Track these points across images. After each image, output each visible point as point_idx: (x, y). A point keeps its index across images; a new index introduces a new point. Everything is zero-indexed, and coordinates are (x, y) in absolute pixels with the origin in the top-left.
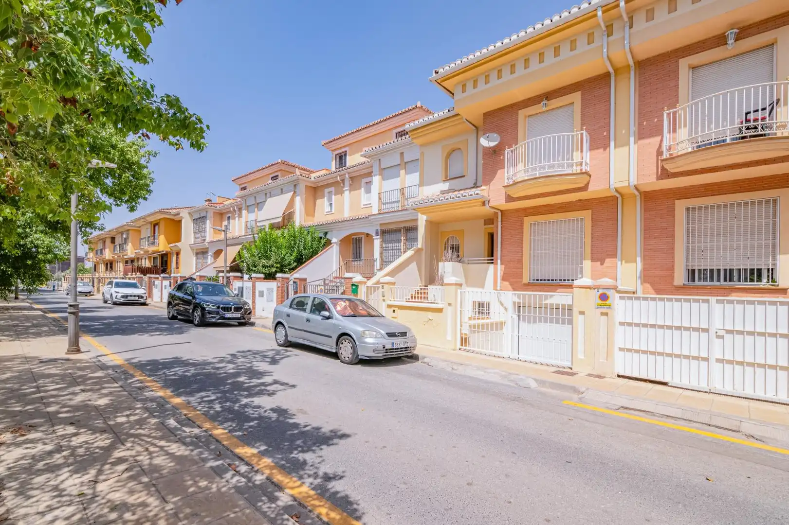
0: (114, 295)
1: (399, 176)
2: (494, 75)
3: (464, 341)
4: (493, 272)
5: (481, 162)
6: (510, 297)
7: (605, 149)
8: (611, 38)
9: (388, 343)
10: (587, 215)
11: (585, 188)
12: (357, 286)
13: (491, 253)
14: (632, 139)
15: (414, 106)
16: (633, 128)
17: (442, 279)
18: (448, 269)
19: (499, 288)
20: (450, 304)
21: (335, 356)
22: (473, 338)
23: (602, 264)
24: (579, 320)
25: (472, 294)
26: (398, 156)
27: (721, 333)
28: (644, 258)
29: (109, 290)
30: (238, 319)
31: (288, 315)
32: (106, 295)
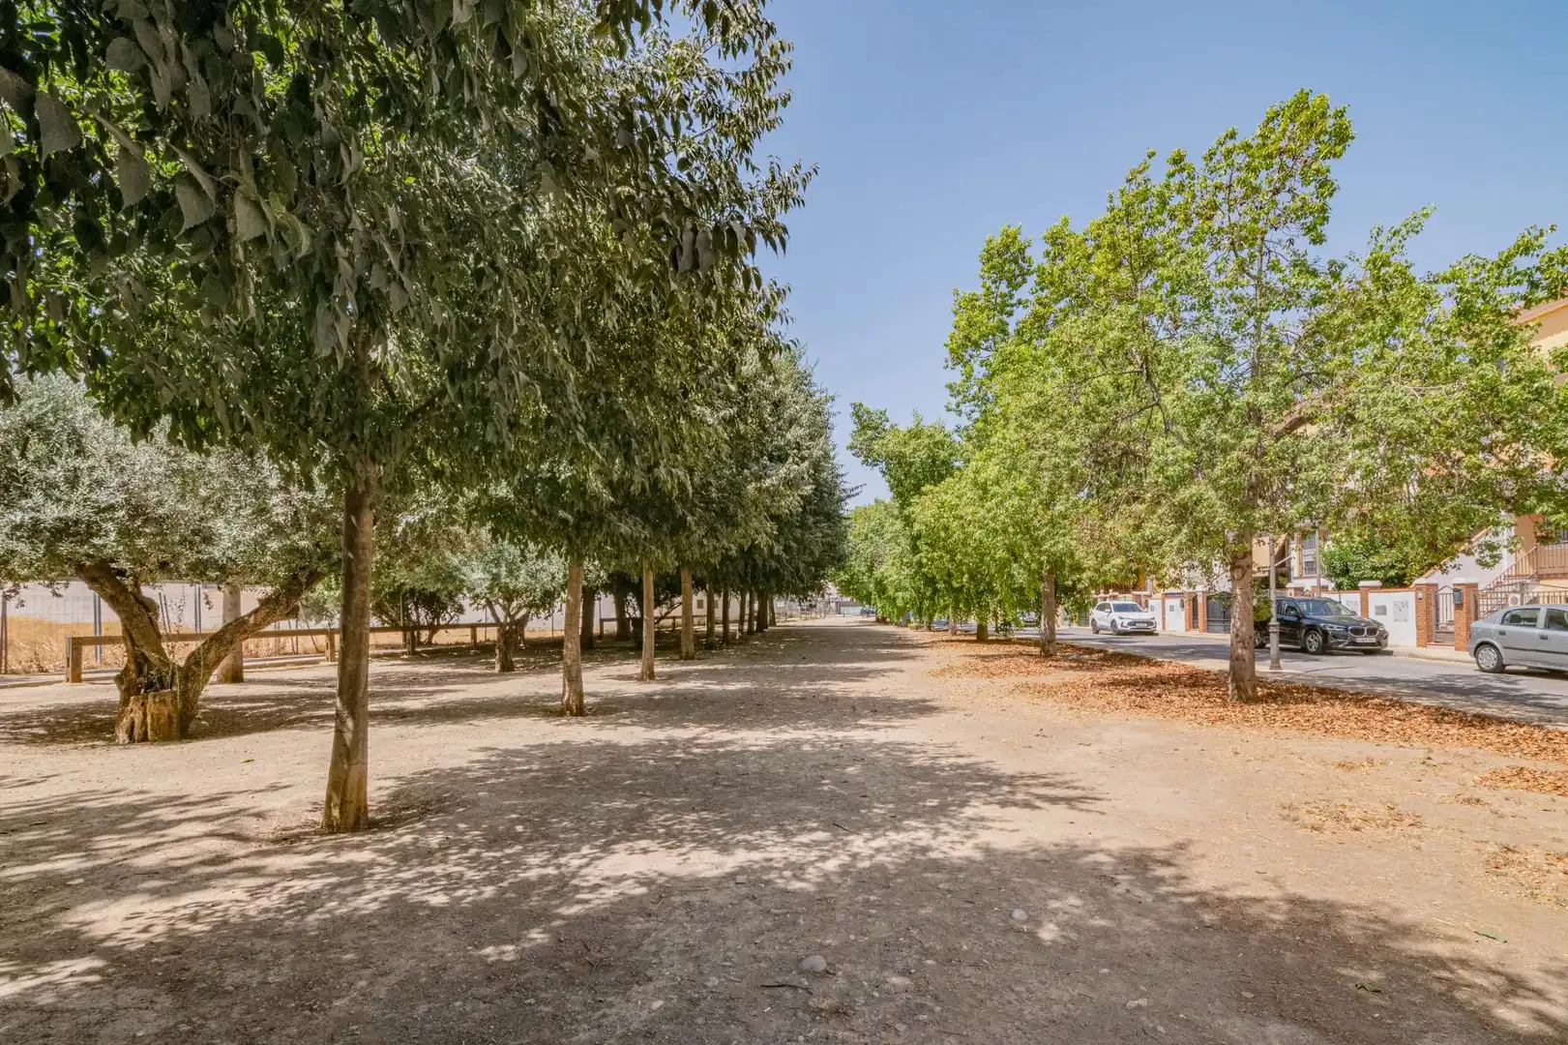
29: (1108, 615)
30: (1373, 644)
31: (1502, 633)
32: (1099, 623)
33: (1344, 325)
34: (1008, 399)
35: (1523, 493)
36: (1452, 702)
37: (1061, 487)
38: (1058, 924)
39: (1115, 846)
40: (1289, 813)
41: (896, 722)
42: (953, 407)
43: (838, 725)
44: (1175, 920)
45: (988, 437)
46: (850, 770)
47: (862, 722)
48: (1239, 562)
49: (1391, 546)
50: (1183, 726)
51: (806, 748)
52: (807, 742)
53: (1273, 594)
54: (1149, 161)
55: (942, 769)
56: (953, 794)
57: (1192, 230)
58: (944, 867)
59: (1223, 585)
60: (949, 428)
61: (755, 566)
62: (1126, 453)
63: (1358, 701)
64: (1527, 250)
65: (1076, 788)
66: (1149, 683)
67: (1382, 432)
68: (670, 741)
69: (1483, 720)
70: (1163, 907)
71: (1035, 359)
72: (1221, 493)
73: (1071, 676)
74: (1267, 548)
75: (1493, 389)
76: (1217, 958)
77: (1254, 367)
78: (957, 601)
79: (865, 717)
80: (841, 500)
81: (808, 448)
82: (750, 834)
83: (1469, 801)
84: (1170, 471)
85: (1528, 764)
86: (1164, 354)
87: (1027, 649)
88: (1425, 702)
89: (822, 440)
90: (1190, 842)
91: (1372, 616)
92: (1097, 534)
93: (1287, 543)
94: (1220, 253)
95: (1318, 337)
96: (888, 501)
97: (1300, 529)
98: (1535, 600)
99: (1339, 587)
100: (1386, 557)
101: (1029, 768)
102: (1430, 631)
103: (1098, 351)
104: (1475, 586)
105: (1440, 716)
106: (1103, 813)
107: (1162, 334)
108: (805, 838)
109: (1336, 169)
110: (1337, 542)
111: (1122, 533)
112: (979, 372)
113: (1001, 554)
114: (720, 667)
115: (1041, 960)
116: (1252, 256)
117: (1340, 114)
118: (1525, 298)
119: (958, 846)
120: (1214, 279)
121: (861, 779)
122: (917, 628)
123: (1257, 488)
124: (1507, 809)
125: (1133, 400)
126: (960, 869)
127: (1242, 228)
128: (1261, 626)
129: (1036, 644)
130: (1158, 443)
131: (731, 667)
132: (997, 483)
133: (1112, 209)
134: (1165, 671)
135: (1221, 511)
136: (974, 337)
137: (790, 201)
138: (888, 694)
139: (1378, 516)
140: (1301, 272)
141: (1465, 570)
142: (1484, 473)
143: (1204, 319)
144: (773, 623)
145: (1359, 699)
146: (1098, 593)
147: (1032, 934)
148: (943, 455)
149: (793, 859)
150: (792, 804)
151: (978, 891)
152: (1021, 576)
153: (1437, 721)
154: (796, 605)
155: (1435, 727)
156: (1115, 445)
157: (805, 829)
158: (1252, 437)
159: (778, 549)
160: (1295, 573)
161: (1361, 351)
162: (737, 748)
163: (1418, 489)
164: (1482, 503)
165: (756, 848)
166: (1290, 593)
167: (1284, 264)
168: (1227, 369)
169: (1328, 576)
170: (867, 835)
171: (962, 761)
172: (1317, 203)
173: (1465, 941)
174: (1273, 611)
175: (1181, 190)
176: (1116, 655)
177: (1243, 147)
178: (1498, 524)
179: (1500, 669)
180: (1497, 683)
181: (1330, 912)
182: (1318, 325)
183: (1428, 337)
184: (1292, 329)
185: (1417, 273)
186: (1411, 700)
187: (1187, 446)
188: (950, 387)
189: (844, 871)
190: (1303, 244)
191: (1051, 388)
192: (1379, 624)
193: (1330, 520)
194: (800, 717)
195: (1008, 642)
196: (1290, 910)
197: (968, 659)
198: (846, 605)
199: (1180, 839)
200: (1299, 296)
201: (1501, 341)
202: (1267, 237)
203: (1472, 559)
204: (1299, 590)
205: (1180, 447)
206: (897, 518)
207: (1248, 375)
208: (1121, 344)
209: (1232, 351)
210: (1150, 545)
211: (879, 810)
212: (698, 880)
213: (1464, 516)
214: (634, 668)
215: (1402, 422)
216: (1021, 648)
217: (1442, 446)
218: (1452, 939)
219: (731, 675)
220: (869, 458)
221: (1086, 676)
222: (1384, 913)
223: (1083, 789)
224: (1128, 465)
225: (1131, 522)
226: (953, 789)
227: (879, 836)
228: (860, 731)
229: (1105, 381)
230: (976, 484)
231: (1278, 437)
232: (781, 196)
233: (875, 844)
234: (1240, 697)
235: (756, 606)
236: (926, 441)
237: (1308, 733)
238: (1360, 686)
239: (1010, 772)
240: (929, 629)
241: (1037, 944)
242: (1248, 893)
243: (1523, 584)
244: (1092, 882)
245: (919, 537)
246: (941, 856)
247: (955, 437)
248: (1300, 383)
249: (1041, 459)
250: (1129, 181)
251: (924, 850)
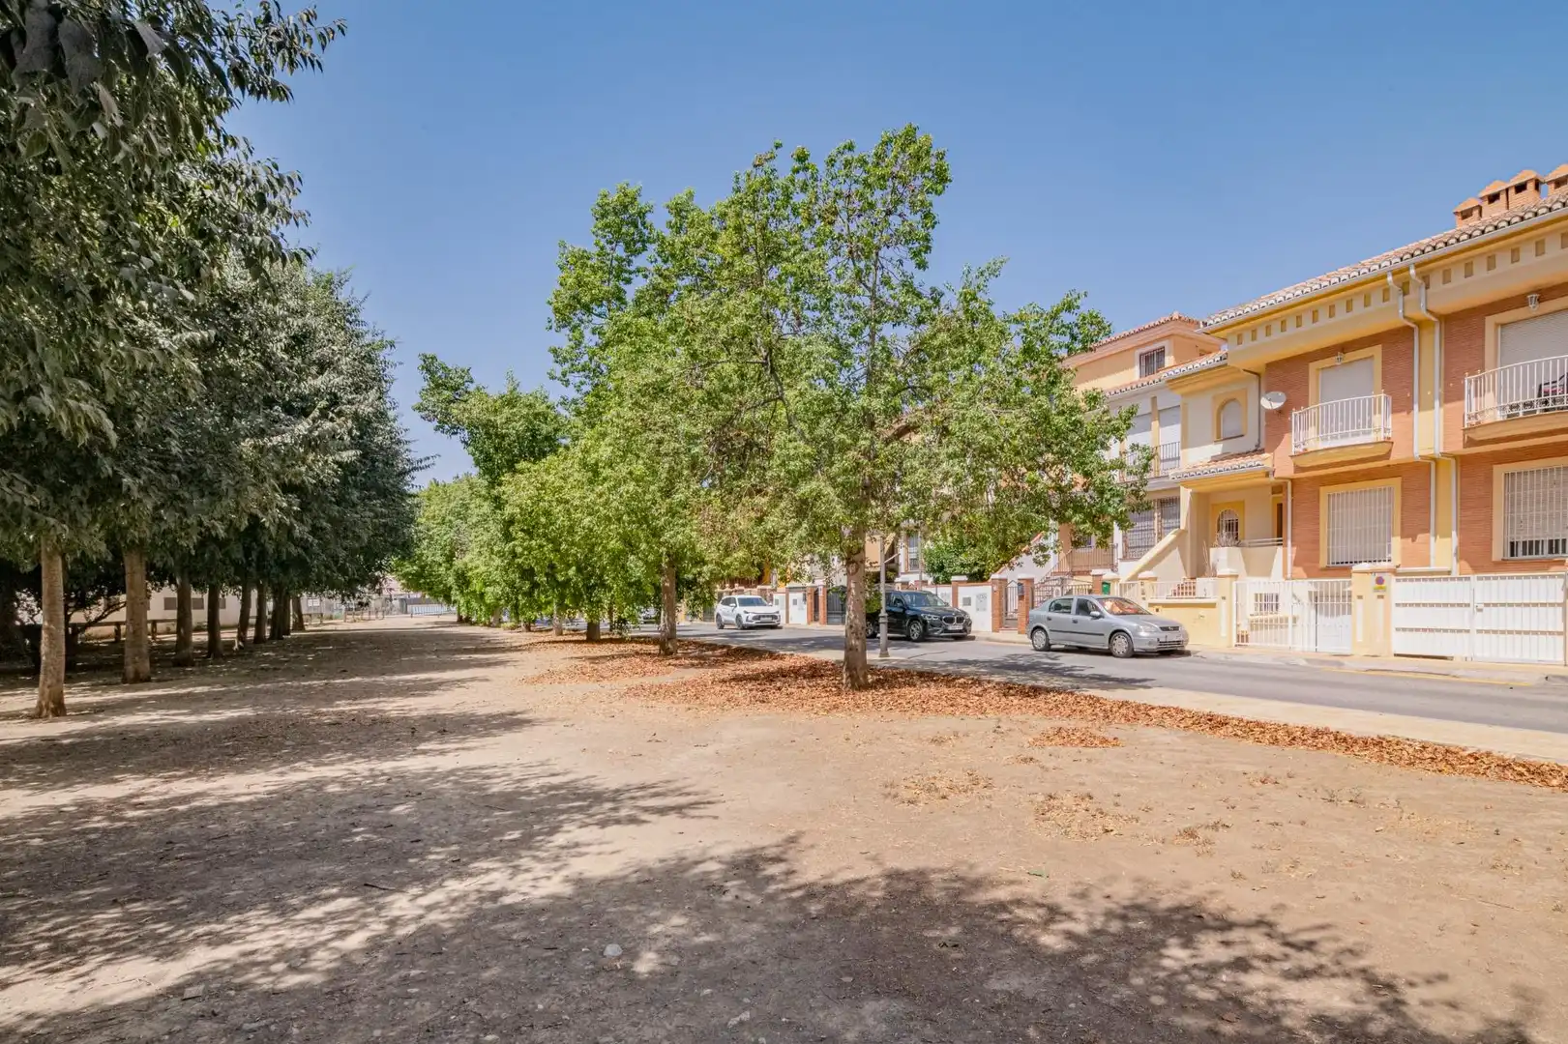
0: (744, 617)
1: (1150, 429)
2: (1276, 326)
3: (1242, 638)
4: (1282, 556)
5: (1264, 423)
6: (1304, 587)
7: (1408, 413)
8: (1406, 297)
9: (1163, 636)
10: (1395, 483)
11: (1387, 456)
12: (1109, 584)
13: (1280, 533)
14: (1437, 403)
15: (1168, 318)
16: (1438, 390)
17: (1214, 569)
18: (1223, 556)
19: (1289, 576)
20: (1224, 598)
21: (1109, 653)
22: (1252, 635)
23: (1413, 541)
24: (1357, 604)
25: (1256, 585)
26: (1149, 402)
27: (1481, 606)
28: (1461, 531)
29: (733, 610)
30: (960, 631)
31: (1049, 619)
32: (724, 618)
33: (941, 347)
34: (621, 373)
35: (1064, 506)
36: (1016, 678)
37: (680, 474)
38: (658, 952)
39: (726, 851)
40: (890, 791)
41: (472, 742)
42: (559, 375)
43: (388, 752)
44: (781, 918)
45: (600, 413)
46: (399, 809)
47: (423, 747)
48: (853, 558)
49: (974, 546)
50: (801, 717)
51: (333, 788)
52: (334, 780)
53: (883, 587)
54: (776, 152)
55: (529, 793)
56: (541, 822)
57: (814, 230)
58: (521, 912)
59: (840, 579)
60: (554, 399)
61: (263, 553)
62: (750, 444)
63: (948, 681)
64: (1069, 307)
65: (688, 794)
66: (770, 677)
67: (969, 445)
68: (80, 805)
69: (1036, 691)
70: (772, 908)
71: (656, 335)
72: (838, 490)
73: (691, 674)
74: (878, 545)
75: (1046, 418)
76: (821, 949)
77: (869, 374)
78: (562, 597)
79: (429, 740)
80: (404, 473)
81: (350, 402)
82: (218, 922)
83: (1025, 760)
84: (793, 465)
85: (1065, 723)
86: (787, 348)
87: (645, 647)
88: (997, 678)
89: (372, 394)
90: (801, 834)
91: (961, 607)
92: (718, 525)
93: (896, 540)
94: (840, 259)
95: (922, 355)
96: (475, 479)
97: (905, 529)
98: (1070, 592)
99: (936, 581)
100: (969, 557)
101: (636, 779)
102: (1002, 620)
103: (722, 335)
104: (1031, 581)
105: (1007, 689)
106: (716, 818)
107: (786, 329)
108: (316, 912)
109: (939, 205)
110: (934, 540)
111: (743, 525)
112: (591, 340)
113: (614, 544)
114: (199, 689)
115: (633, 998)
116: (867, 268)
117: (941, 156)
118: (1067, 346)
119: (543, 882)
120: (835, 284)
121: (414, 820)
122: (512, 628)
123: (870, 489)
124: (1050, 765)
125: (757, 391)
126: (543, 910)
127: (859, 239)
128: (872, 618)
129: (655, 641)
130: (780, 437)
131: (217, 689)
132: (610, 466)
133: (738, 191)
134: (786, 663)
135: (838, 507)
136: (586, 299)
137: (298, 58)
138: (467, 709)
139: (965, 518)
140: (908, 291)
141: (1024, 568)
142: (1040, 486)
143: (825, 321)
144: (300, 626)
145: (949, 680)
146: (723, 587)
147: (626, 970)
148: (545, 429)
149: (291, 945)
150: (298, 868)
151: (563, 933)
152: (636, 568)
153: (1005, 695)
154: (336, 603)
155: (1004, 699)
156: (739, 435)
157: (317, 898)
158: (865, 439)
159: (299, 530)
160: (902, 569)
161: (954, 373)
162: (211, 802)
163: (995, 498)
164: (1038, 512)
165: (228, 940)
166: (898, 587)
167: (895, 282)
168: (845, 372)
169: (928, 572)
170: (415, 891)
171: (555, 781)
172: (922, 232)
173: (1020, 883)
174: (883, 603)
175: (804, 188)
176: (739, 650)
177: (859, 161)
178: (1047, 530)
179: (1048, 648)
180: (1045, 659)
181: (920, 878)
182: (922, 344)
183: (1002, 368)
184: (902, 344)
185: (994, 311)
186: (987, 678)
187: (807, 442)
188: (555, 351)
189: (375, 945)
190: (910, 266)
191: (671, 368)
192: (965, 613)
193: (929, 520)
194: (327, 749)
195: (621, 641)
196: (888, 885)
197: (577, 662)
198: (416, 602)
199: (791, 832)
200: (906, 313)
201: (1052, 379)
202: (881, 253)
203: (1031, 558)
204: (905, 584)
205: (802, 443)
206: (486, 499)
207: (864, 381)
208: (746, 332)
209: (850, 356)
210: (772, 538)
211: (437, 855)
212: (106, 1011)
213: (1026, 522)
214: (25, 700)
215: (983, 438)
216: (638, 647)
217: (1011, 460)
218: (1012, 883)
219: (216, 700)
220: (446, 424)
221: (707, 674)
222: (963, 870)
223: (696, 794)
224: (752, 457)
225: (753, 515)
226: (539, 815)
227: (432, 890)
228: (420, 757)
229: (729, 368)
230: (584, 465)
231: (887, 442)
232: (280, 46)
233: (425, 901)
234: (853, 686)
235: (270, 605)
236: (525, 411)
237: (908, 714)
238: (951, 668)
239: (614, 786)
240: (528, 629)
241: (631, 979)
242: (851, 875)
243: (1062, 579)
244: (699, 894)
245: (511, 522)
246: (520, 898)
247: (561, 409)
248: (907, 393)
249: (660, 442)
250: (755, 166)
251: (496, 896)
